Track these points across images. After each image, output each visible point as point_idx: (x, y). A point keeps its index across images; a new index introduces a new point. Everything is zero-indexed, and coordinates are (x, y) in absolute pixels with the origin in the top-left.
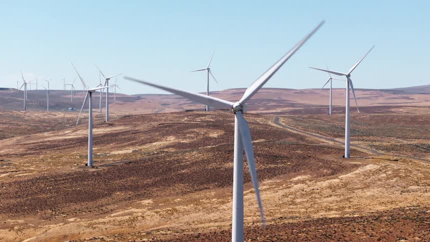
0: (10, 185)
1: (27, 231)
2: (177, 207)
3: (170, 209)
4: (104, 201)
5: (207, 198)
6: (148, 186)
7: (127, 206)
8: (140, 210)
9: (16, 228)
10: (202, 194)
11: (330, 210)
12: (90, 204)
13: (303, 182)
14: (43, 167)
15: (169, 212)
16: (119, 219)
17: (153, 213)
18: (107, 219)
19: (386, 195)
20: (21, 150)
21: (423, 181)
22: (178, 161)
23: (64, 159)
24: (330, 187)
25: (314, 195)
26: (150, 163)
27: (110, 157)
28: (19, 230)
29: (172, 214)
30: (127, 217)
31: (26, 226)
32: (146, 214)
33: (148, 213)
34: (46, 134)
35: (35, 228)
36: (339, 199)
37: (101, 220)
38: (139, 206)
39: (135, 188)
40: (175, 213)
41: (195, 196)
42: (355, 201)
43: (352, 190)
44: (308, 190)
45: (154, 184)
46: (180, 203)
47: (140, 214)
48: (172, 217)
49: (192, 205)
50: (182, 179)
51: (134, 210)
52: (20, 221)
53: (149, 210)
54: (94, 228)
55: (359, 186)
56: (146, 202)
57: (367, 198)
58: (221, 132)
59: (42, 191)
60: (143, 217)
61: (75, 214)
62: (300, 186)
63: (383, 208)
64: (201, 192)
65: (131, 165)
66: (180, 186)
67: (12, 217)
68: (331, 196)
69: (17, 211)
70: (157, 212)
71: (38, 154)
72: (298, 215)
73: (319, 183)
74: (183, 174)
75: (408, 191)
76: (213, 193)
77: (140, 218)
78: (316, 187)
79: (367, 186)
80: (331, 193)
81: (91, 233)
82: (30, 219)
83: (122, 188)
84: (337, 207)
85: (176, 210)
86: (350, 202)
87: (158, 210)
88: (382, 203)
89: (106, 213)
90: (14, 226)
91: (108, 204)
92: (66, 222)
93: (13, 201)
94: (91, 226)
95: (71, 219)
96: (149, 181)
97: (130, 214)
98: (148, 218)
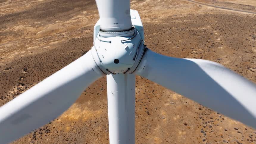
0: (43, 4)
1: (40, 28)
2: (94, 15)
3: (92, 16)
4: (70, 12)
6: (86, 5)
7: (78, 14)
8: (82, 16)
9: (36, 26)
11: (146, 17)
12: (66, 13)
13: (134, 3)
15: (91, 17)
16: (74, 21)
17: (86, 18)
18: (70, 21)
21: (173, 3)
24: (143, 6)
25: (139, 9)
28: (37, 27)
29: (92, 18)
30: (77, 20)
31: (40, 25)
33: (85, 18)
35: (43, 26)
36: (147, 11)
37: (68, 22)
38: (82, 14)
39: (81, 6)
40: (93, 18)
42: (153, 13)
43: (151, 7)
44: (137, 7)
45: (88, 4)
46: (95, 13)
47: (81, 19)
48: (92, 20)
51: (80, 16)
52: (39, 23)
53: (85, 16)
54: (64, 26)
55: (152, 5)
56: (85, 12)
57: (157, 11)
59: (52, 8)
60: (82, 20)
61: (60, 19)
62: (134, 5)
63: (164, 16)
67: (36, 21)
68: (144, 10)
69: (40, 17)
70: (87, 18)
73: (139, 4)
75: (170, 8)
77: (81, 21)
78: (139, 6)
79: (155, 6)
80: (144, 8)
81: (63, 29)
82: (44, 21)
83: (78, 6)
84: (148, 15)
85: (94, 16)
86: (152, 13)
87: (88, 16)
88: (163, 14)
89: (70, 18)
90: (36, 25)
91: (72, 13)
92: (55, 23)
93: (41, 12)
94: (63, 25)
95: (57, 22)
96: (86, 3)
97: (78, 18)
98: (84, 21)
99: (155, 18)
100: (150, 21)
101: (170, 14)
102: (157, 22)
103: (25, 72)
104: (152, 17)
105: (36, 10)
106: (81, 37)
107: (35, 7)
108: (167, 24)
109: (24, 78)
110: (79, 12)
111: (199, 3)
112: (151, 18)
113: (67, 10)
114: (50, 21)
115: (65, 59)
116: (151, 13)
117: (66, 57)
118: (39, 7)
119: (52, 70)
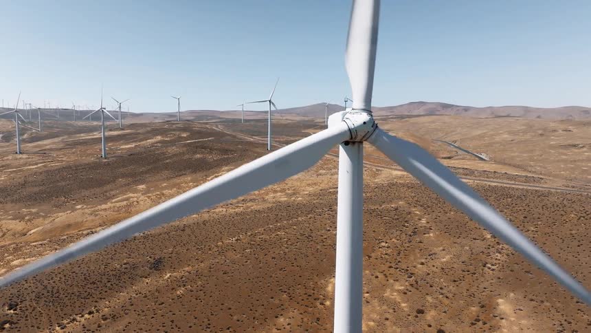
0: (41, 173)
1: (36, 222)
2: (164, 192)
3: (159, 193)
4: (109, 187)
5: (186, 183)
6: (143, 173)
7: (126, 191)
8: (136, 195)
9: (27, 218)
10: (182, 179)
12: (98, 190)
14: (73, 158)
15: (158, 196)
16: (118, 205)
17: (146, 198)
18: (109, 205)
19: (308, 177)
20: (61, 146)
22: (164, 154)
23: (88, 152)
26: (145, 155)
27: (119, 150)
28: (29, 220)
29: (161, 198)
30: (124, 203)
31: (37, 215)
32: (141, 199)
33: (142, 198)
34: (82, 135)
35: (45, 217)
37: (104, 206)
38: (136, 191)
39: (133, 175)
40: (163, 198)
41: (177, 181)
45: (146, 172)
46: (166, 188)
47: (135, 199)
48: (161, 201)
49: (175, 189)
50: (166, 167)
51: (131, 195)
52: (34, 210)
53: (142, 194)
54: (96, 215)
56: (142, 187)
58: (188, 134)
59: (63, 179)
60: (138, 202)
61: (83, 200)
63: (311, 189)
64: (181, 177)
65: (132, 156)
66: (166, 173)
67: (26, 207)
69: (36, 200)
70: (149, 197)
71: (72, 148)
72: (254, 197)
74: (167, 163)
75: (321, 175)
76: (189, 178)
77: (135, 203)
81: (93, 221)
82: (45, 207)
83: (123, 176)
85: (163, 194)
86: (287, 184)
87: (150, 195)
88: (309, 185)
89: (108, 199)
90: (26, 216)
91: (112, 190)
92: (73, 210)
93: (36, 189)
94: (94, 213)
95: (79, 207)
96: (143, 169)
97: (127, 199)
98: (142, 203)
99: (294, 194)
100: (286, 199)
101: (323, 186)
102: (301, 201)
103: (12, 311)
104: (287, 191)
105: (24, 185)
106: (142, 234)
107: (21, 181)
108: (321, 201)
109: (11, 323)
110: (128, 187)
111: (376, 166)
112: (287, 194)
113: (101, 183)
114: (59, 207)
115: (112, 277)
116: (284, 185)
117: (114, 273)
118: (31, 179)
119: (83, 300)
